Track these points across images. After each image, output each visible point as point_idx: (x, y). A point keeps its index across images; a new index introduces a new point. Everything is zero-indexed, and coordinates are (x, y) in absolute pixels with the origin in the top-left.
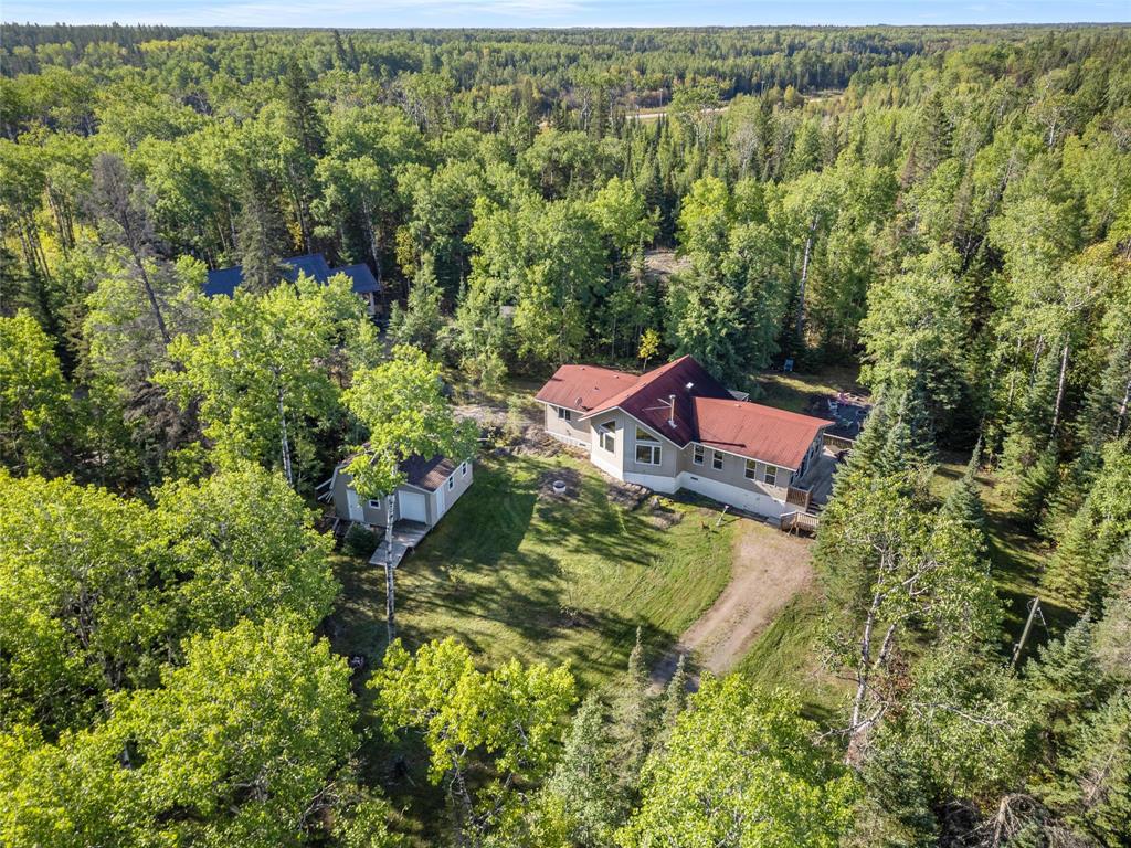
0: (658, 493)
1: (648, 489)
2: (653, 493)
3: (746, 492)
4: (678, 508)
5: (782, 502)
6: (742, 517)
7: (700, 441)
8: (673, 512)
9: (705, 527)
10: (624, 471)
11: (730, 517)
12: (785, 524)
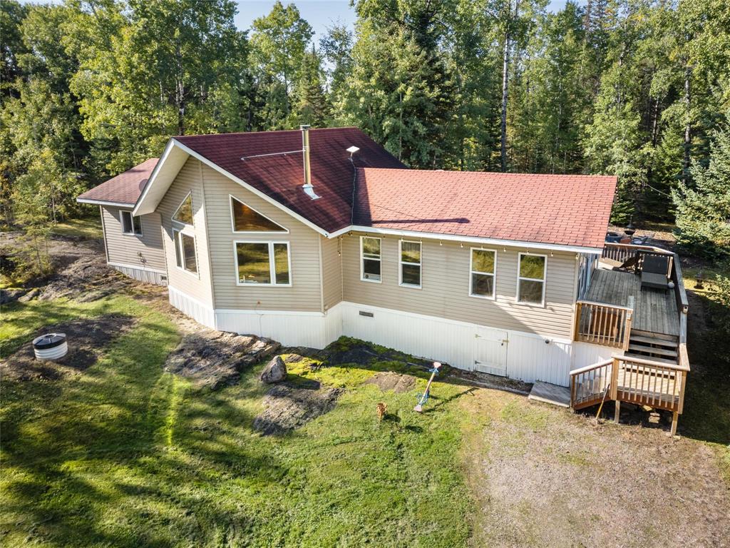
0: (289, 350)
1: (270, 342)
2: (279, 349)
3: (475, 328)
4: (330, 377)
5: (564, 341)
6: (476, 387)
7: (369, 223)
8: (315, 385)
9: (390, 418)
10: (216, 307)
11: (445, 389)
12: (582, 398)
